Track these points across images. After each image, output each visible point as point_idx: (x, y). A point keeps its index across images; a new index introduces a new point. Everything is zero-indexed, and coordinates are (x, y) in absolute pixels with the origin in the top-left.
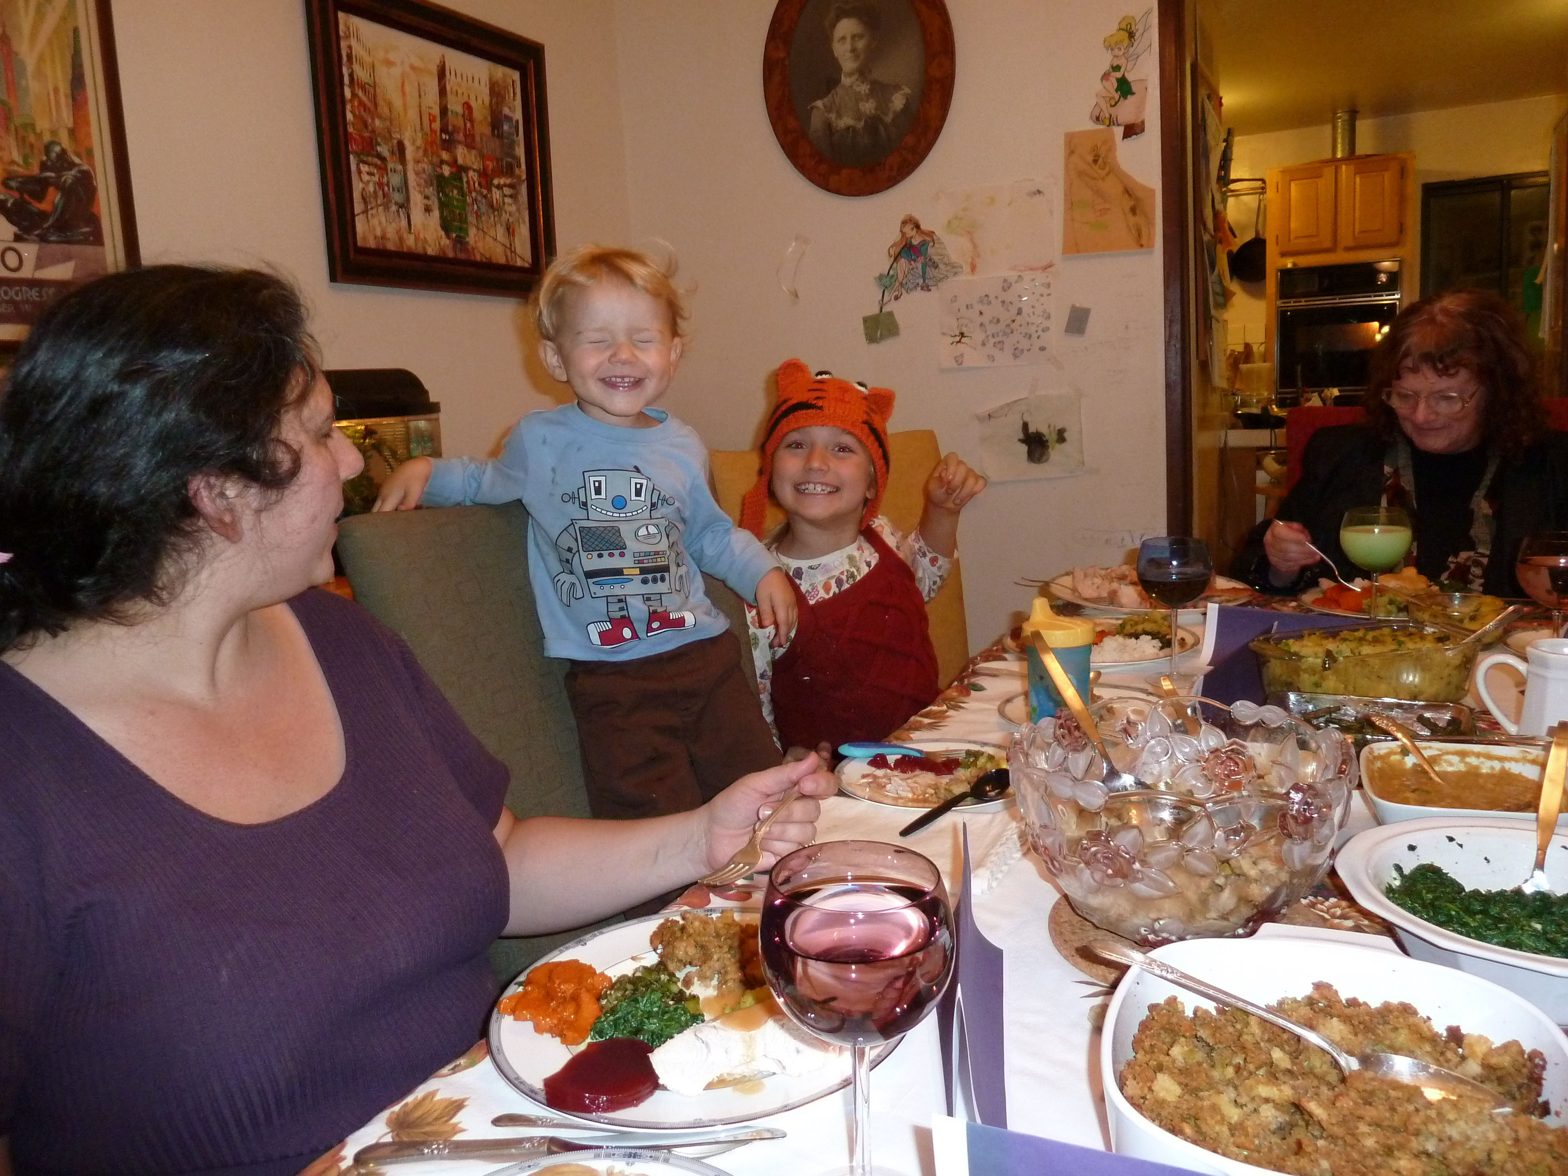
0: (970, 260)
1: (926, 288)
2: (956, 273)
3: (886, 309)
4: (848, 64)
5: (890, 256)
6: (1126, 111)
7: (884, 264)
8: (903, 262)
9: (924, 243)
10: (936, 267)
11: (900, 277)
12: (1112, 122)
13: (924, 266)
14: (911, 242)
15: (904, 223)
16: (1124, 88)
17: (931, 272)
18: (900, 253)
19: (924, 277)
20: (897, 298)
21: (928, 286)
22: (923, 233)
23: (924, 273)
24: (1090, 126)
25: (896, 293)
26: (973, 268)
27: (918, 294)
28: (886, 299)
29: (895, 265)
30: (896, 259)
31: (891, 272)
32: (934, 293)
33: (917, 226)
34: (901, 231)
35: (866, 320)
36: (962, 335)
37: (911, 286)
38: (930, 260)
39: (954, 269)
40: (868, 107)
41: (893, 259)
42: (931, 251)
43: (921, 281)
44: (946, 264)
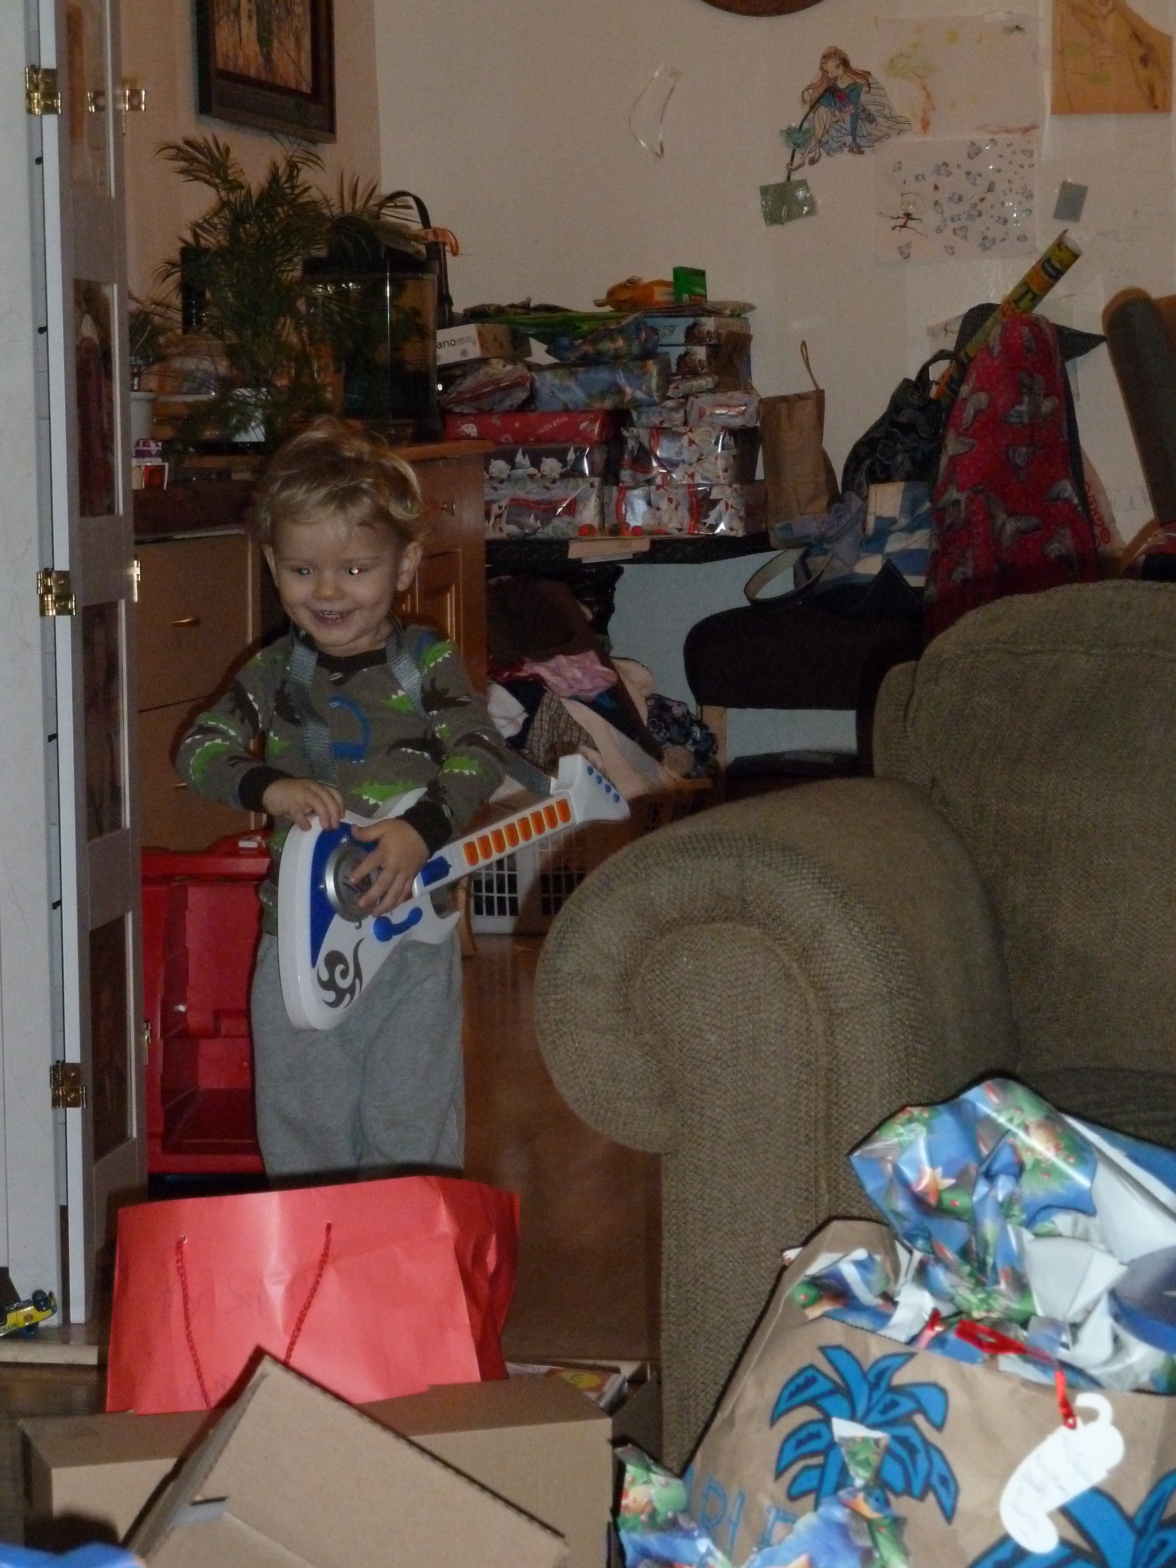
0: (920, 113)
1: (857, 150)
2: (900, 132)
3: (796, 176)
5: (804, 102)
8: (822, 110)
9: (854, 88)
10: (871, 119)
11: (819, 132)
13: (855, 118)
14: (835, 84)
15: (826, 57)
17: (864, 128)
18: (818, 101)
19: (854, 133)
20: (813, 161)
21: (859, 147)
22: (856, 73)
23: (854, 129)
25: (812, 155)
26: (926, 125)
27: (845, 157)
28: (795, 164)
29: (811, 115)
30: (813, 108)
31: (806, 125)
32: (868, 159)
33: (845, 63)
34: (822, 69)
35: (764, 191)
36: (908, 216)
37: (835, 146)
38: (864, 110)
39: (899, 124)
41: (808, 107)
42: (864, 98)
43: (849, 139)
44: (886, 117)
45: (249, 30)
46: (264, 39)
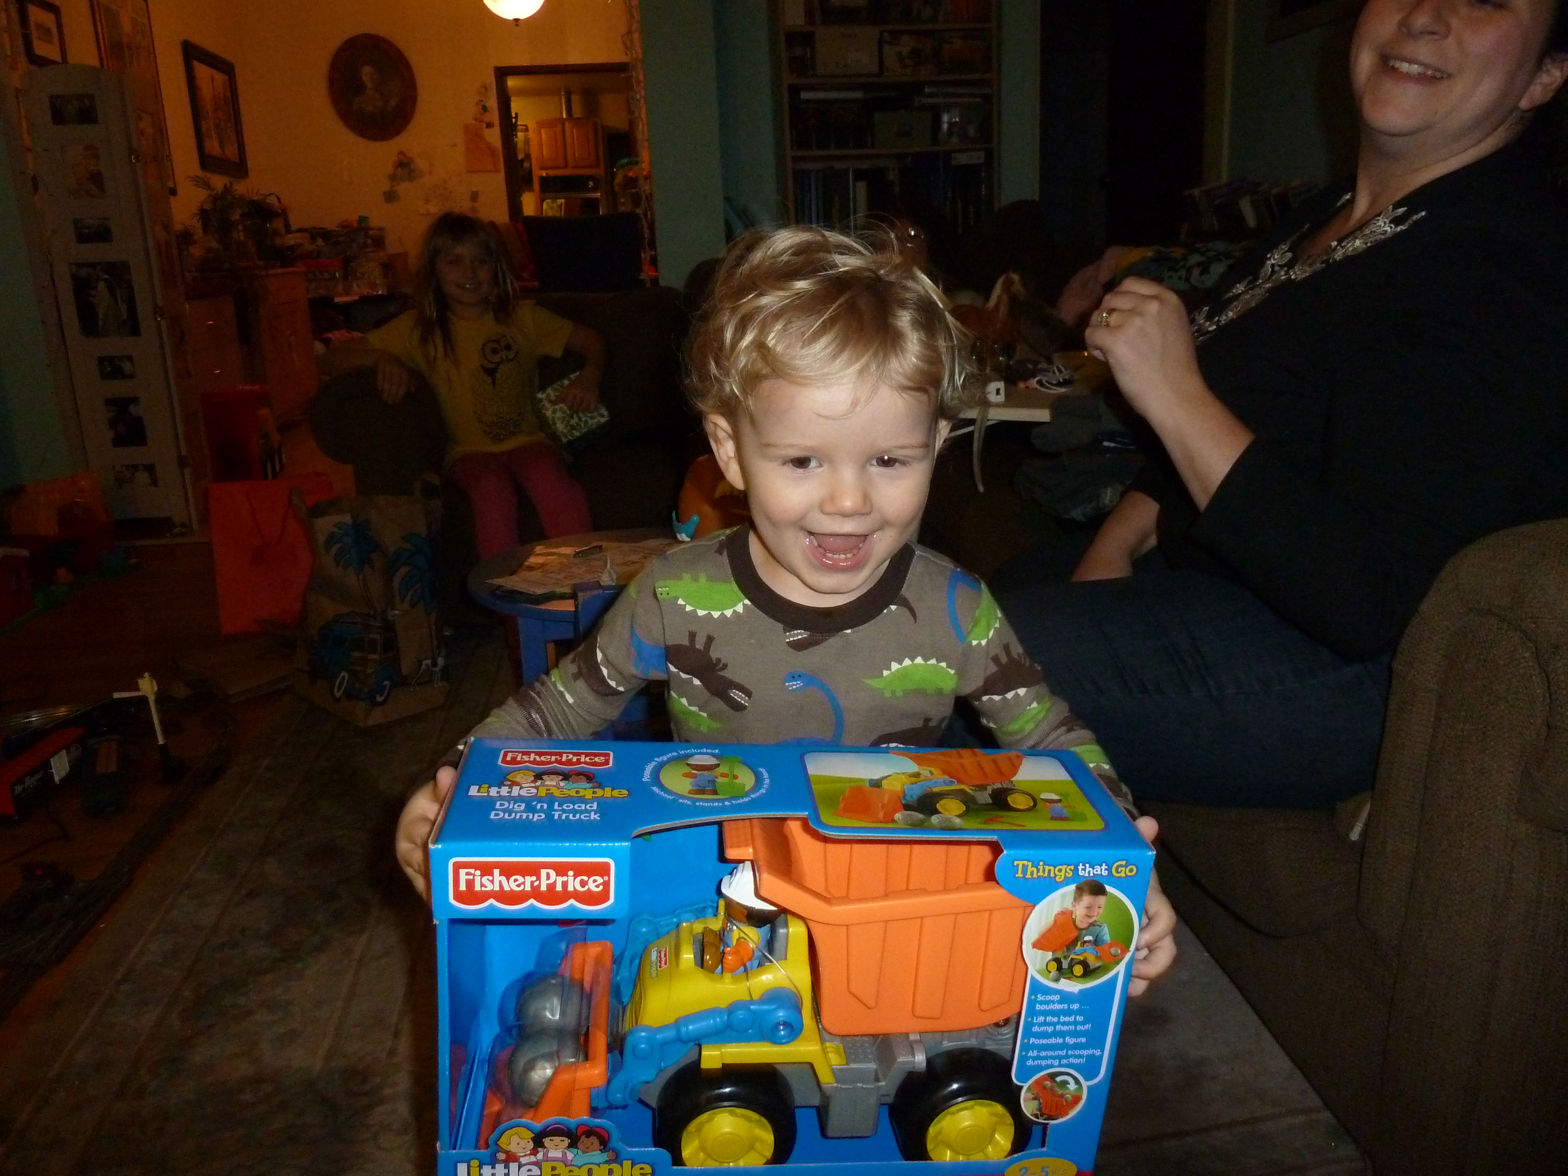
0: (428, 170)
1: (411, 181)
2: (423, 176)
3: (393, 189)
4: (369, 85)
6: (487, 118)
7: (390, 169)
8: (399, 169)
9: (408, 162)
10: (414, 172)
11: (399, 176)
12: (481, 121)
13: (409, 172)
14: (402, 161)
15: (399, 154)
16: (485, 109)
17: (412, 174)
18: (398, 166)
19: (409, 176)
20: (398, 184)
22: (408, 158)
24: (474, 121)
25: (397, 182)
26: (430, 173)
27: (407, 183)
28: (393, 184)
29: (396, 171)
31: (395, 174)
32: (414, 183)
33: (405, 155)
34: (398, 157)
35: (385, 193)
36: (428, 201)
37: (404, 180)
38: (412, 169)
39: (422, 174)
40: (380, 104)
41: (395, 168)
42: (412, 166)
43: (408, 178)
44: (418, 171)
45: (216, 143)
46: (222, 145)
